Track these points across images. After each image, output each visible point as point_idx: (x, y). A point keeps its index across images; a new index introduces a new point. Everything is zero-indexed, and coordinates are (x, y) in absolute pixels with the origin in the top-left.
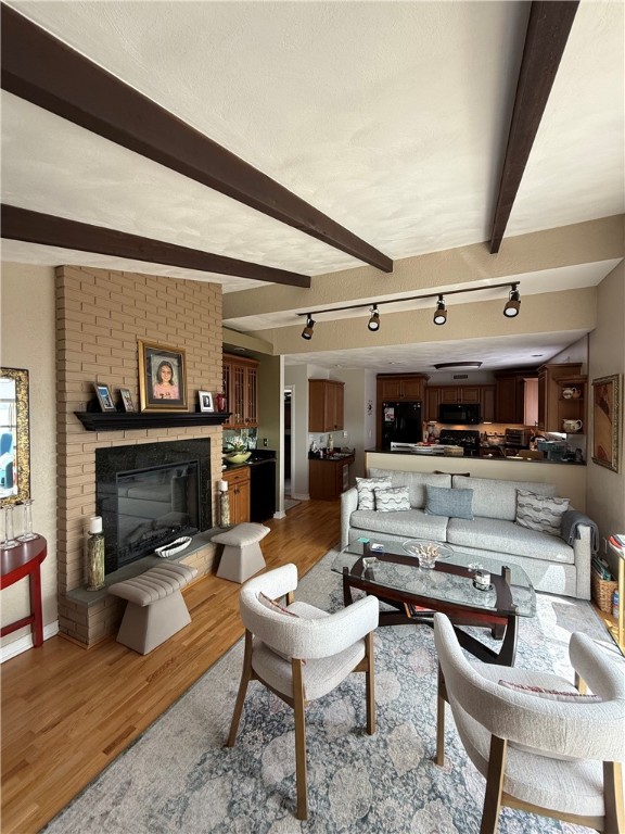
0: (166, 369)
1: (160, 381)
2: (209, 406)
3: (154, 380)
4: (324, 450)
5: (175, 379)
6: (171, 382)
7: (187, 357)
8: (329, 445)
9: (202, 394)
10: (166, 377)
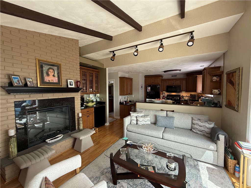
0: (51, 71)
1: (48, 75)
2: (72, 85)
3: (45, 74)
4: (126, 102)
5: (56, 75)
6: (54, 76)
7: (62, 66)
8: (128, 100)
9: (69, 81)
10: (51, 73)
